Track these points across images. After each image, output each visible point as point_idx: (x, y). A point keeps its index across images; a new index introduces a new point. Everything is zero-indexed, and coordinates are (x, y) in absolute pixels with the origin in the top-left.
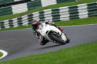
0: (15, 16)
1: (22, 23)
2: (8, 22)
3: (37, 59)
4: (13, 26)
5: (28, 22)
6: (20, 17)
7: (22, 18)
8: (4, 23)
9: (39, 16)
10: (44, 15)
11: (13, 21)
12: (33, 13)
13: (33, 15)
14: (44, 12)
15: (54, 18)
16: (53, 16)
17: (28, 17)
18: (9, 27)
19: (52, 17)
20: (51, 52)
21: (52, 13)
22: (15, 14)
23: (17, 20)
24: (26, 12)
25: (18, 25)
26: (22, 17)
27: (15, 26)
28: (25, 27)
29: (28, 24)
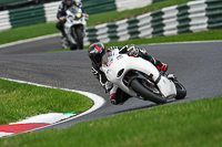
0: (121, 16)
1: (139, 33)
2: (107, 29)
3: (171, 115)
4: (118, 38)
5: (152, 30)
6: (133, 19)
7: (138, 21)
8: (96, 30)
9: (178, 16)
10: (189, 14)
11: (116, 27)
12: (163, 10)
13: (163, 13)
14: (188, 7)
15: (212, 20)
16: (209, 16)
17: (151, 18)
18: (108, 41)
20: (204, 99)
21: (207, 10)
22: (124, 12)
23: (127, 25)
25: (129, 36)
26: (138, 18)
27: (122, 39)
29: (153, 33)
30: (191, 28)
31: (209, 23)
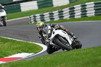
0: (55, 9)
1: (63, 17)
3: (78, 54)
4: (54, 19)
5: (69, 16)
6: (61, 10)
7: (63, 11)
8: (44, 16)
9: (81, 9)
10: (86, 8)
11: (53, 14)
13: (74, 8)
14: (86, 6)
15: (97, 11)
16: (96, 10)
17: (69, 10)
18: (49, 20)
19: (94, 11)
21: (94, 7)
23: (58, 13)
24: (68, 5)
25: (59, 18)
27: (55, 20)
28: (66, 20)
29: (70, 17)
30: (87, 15)
31: (95, 13)
